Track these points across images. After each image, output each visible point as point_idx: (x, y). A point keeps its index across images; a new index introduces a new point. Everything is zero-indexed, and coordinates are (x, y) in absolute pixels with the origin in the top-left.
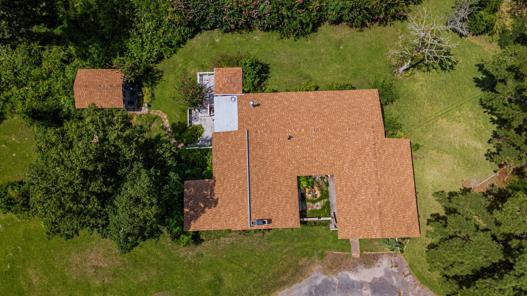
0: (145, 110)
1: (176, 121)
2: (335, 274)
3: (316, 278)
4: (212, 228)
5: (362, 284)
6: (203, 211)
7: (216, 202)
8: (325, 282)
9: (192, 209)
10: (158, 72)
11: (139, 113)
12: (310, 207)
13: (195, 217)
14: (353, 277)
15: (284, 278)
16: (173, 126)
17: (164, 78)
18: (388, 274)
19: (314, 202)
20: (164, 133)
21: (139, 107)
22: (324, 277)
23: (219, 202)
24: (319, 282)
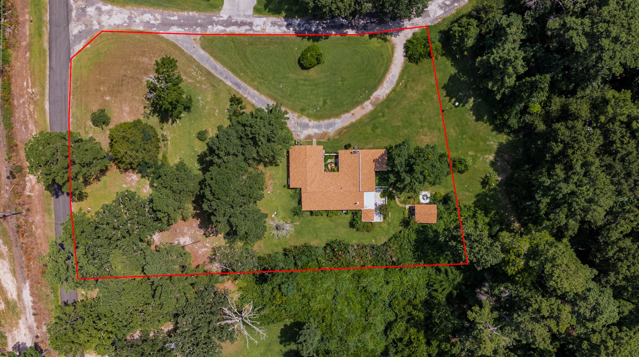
0: (407, 207)
1: (393, 201)
2: (324, 132)
3: (332, 130)
4: (375, 150)
5: (313, 127)
6: (379, 157)
7: (374, 161)
8: (328, 128)
9: (384, 159)
10: (402, 226)
11: (410, 205)
12: (333, 160)
13: (382, 155)
14: (316, 131)
15: (345, 130)
16: (394, 199)
17: (399, 222)
18: (301, 132)
19: (331, 162)
20: (398, 195)
21: (410, 208)
22: (328, 131)
23: (372, 161)
24: (331, 129)
